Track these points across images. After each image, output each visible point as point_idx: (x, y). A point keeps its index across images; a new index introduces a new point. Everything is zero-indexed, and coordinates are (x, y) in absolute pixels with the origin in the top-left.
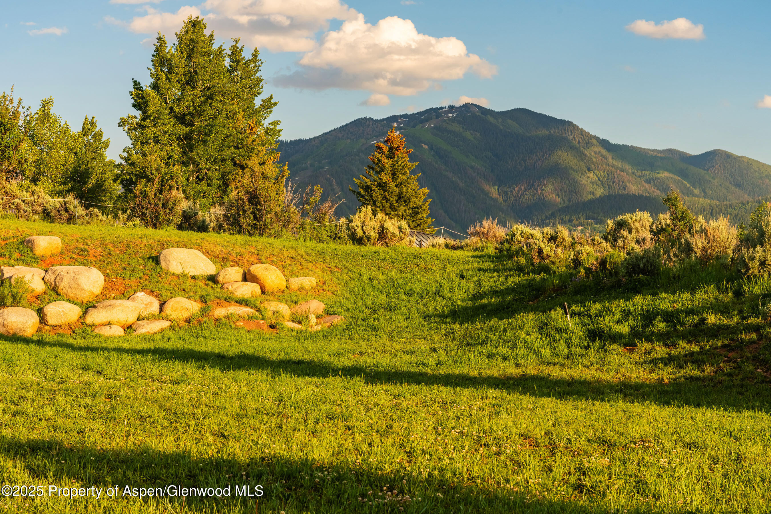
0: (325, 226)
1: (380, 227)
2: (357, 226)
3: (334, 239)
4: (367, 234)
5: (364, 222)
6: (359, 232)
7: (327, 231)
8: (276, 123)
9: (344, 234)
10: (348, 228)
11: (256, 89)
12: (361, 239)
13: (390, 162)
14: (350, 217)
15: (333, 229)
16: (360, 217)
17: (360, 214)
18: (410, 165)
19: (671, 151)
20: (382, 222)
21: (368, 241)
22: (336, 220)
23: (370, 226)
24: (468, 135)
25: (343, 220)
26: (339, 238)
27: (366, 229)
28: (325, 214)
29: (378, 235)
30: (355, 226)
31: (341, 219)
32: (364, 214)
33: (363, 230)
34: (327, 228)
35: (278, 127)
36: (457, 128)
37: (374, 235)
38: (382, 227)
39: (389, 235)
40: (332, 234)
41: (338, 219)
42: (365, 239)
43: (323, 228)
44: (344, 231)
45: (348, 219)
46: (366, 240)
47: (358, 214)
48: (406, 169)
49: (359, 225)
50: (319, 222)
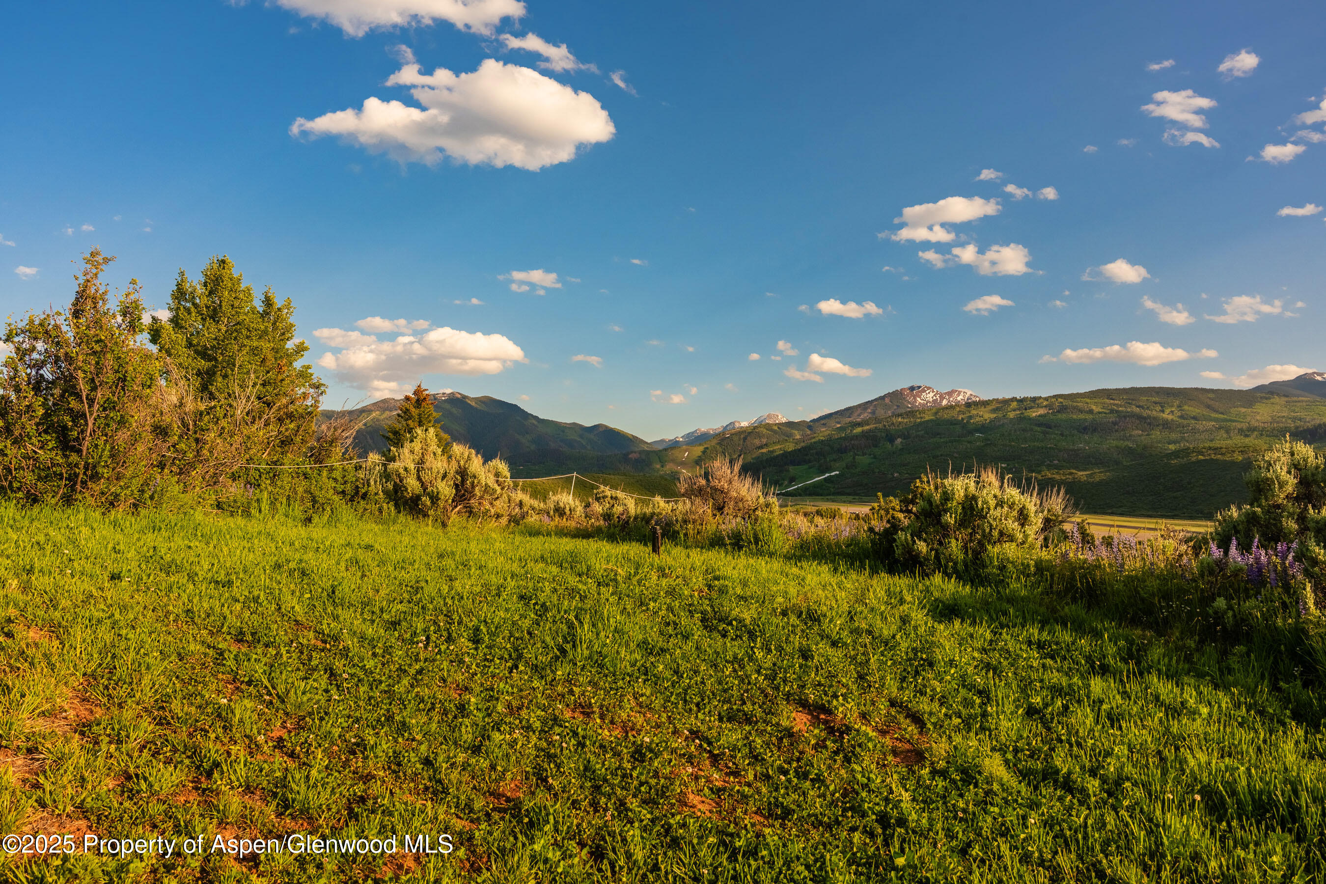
0: (331, 469)
1: (457, 472)
2: (406, 469)
3: (352, 500)
4: (430, 489)
5: (421, 462)
6: (412, 484)
7: (335, 480)
8: (309, 367)
9: (376, 487)
10: (386, 475)
11: (288, 335)
12: (416, 499)
13: (417, 411)
14: (390, 450)
15: (350, 477)
16: (412, 452)
17: (413, 444)
18: (435, 414)
19: (574, 424)
20: (462, 463)
21: (433, 503)
22: (360, 457)
23: (435, 470)
24: (454, 410)
25: (374, 458)
26: (364, 496)
27: (426, 478)
28: (332, 442)
29: (454, 491)
30: (401, 471)
31: (371, 455)
32: (420, 445)
33: (419, 478)
34: (337, 474)
35: (309, 371)
36: (447, 406)
37: (446, 490)
38: (463, 473)
39: (477, 491)
40: (349, 488)
41: (364, 455)
42: (426, 500)
43: (325, 473)
44: (375, 482)
45: (384, 455)
46: (429, 503)
47: (407, 445)
48: (431, 418)
49: (412, 466)
50: (319, 461)
